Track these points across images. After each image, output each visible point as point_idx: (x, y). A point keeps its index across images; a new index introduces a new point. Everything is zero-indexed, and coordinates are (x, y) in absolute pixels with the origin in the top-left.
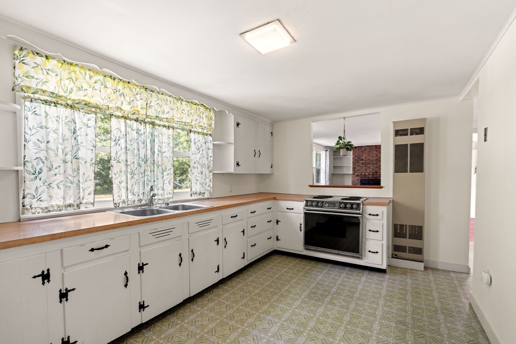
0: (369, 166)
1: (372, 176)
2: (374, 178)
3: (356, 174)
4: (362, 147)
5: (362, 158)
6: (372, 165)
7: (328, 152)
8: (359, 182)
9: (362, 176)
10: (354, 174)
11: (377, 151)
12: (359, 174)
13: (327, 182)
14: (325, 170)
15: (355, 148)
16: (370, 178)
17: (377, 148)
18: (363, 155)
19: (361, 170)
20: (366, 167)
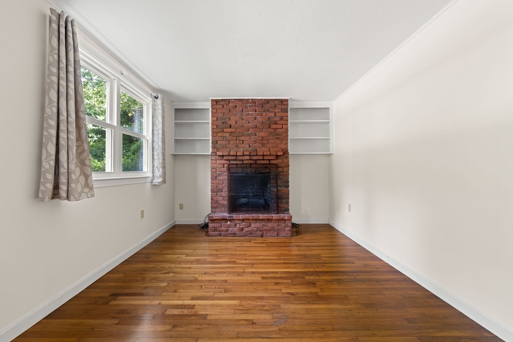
0: (242, 138)
1: (248, 158)
2: (252, 162)
3: (218, 153)
4: (229, 101)
5: (229, 123)
6: (247, 138)
7: (159, 101)
8: (225, 169)
9: (230, 158)
10: (214, 153)
11: (256, 111)
12: (224, 154)
13: (156, 170)
14: (153, 142)
15: (215, 102)
16: (245, 162)
17: (255, 106)
18: (231, 117)
19: (228, 145)
20: (237, 141)
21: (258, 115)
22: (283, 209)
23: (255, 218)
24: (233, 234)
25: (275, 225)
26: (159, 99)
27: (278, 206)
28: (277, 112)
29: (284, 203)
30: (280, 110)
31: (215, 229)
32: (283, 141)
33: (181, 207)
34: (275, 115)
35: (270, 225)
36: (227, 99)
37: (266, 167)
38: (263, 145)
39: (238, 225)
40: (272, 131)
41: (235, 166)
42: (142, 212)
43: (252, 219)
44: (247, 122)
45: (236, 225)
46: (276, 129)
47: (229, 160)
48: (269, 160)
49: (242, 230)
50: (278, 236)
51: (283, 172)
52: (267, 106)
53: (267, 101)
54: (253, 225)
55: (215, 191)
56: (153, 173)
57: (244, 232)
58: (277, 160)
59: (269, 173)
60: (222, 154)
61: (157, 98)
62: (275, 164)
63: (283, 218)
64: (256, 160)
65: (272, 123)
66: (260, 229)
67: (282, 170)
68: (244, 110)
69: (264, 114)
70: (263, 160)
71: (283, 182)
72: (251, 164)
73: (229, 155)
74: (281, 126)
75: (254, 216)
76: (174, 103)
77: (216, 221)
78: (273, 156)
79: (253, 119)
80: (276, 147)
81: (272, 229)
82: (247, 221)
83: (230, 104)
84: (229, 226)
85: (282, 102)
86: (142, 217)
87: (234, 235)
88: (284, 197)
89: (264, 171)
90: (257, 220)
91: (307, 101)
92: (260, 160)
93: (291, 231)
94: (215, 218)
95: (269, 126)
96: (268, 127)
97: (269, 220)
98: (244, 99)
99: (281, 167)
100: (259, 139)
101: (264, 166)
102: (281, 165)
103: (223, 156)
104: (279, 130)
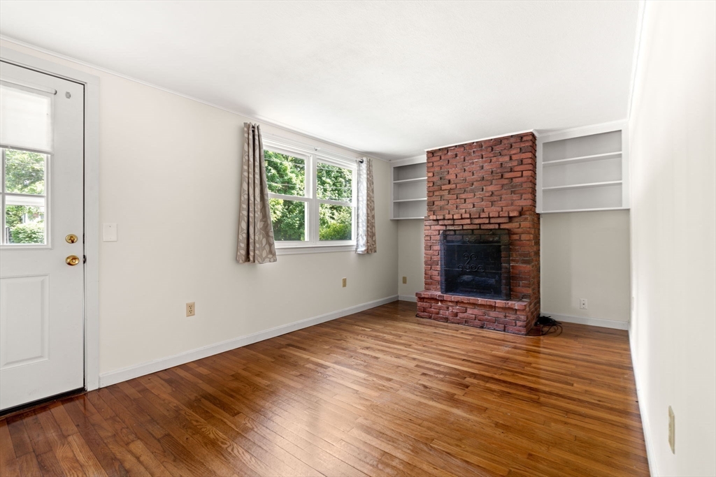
0: (463, 196)
2: (475, 227)
3: (432, 217)
4: (447, 149)
5: (448, 177)
6: (471, 195)
7: (364, 166)
8: (440, 237)
9: (446, 222)
10: (428, 217)
11: (482, 158)
12: (438, 218)
13: (360, 238)
14: (358, 209)
15: (431, 154)
16: (465, 228)
17: (481, 150)
18: (450, 170)
19: (446, 206)
20: (458, 200)
21: (485, 162)
22: (521, 295)
23: (471, 301)
24: (445, 318)
25: (501, 315)
26: (364, 162)
27: (511, 290)
28: (514, 154)
29: (523, 286)
30: (519, 150)
31: (424, 310)
32: (523, 195)
33: (405, 280)
34: (511, 159)
35: (493, 314)
36: (446, 148)
37: (493, 234)
38: (493, 203)
39: (450, 308)
40: (506, 181)
41: (452, 233)
42: (345, 281)
43: (467, 303)
44: (471, 174)
45: (448, 308)
46: (512, 179)
47: (446, 225)
48: (499, 224)
49: (456, 315)
50: (504, 331)
51: (520, 240)
52: (498, 149)
53: (499, 141)
54: (470, 311)
55: (430, 263)
56: (357, 241)
57: (458, 318)
58: (510, 224)
59: (499, 242)
60: (435, 218)
61: (362, 162)
62: (507, 229)
63: (512, 307)
64: (480, 224)
65: (506, 170)
66: (480, 317)
67: (518, 238)
68: (467, 158)
69: (494, 159)
70: (489, 223)
71: (520, 255)
72: (473, 230)
73: (444, 219)
74: (519, 174)
75: (472, 299)
76: (392, 162)
77: (425, 300)
78: (504, 219)
79: (478, 168)
80: (512, 204)
81: (496, 320)
82: (462, 305)
83: (449, 154)
84: (440, 308)
85: (522, 138)
86: (344, 285)
87: (446, 320)
88: (522, 278)
89: (491, 239)
90: (474, 305)
91: (570, 128)
92: (484, 224)
93: (525, 327)
94: (423, 296)
95: (502, 175)
96: (500, 177)
97: (493, 307)
98: (466, 144)
99: (517, 234)
100: (487, 194)
101: (491, 233)
102: (516, 230)
103: (437, 220)
104: (517, 179)
